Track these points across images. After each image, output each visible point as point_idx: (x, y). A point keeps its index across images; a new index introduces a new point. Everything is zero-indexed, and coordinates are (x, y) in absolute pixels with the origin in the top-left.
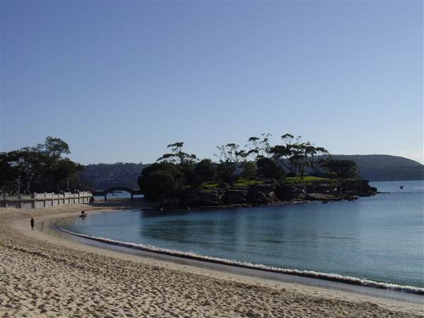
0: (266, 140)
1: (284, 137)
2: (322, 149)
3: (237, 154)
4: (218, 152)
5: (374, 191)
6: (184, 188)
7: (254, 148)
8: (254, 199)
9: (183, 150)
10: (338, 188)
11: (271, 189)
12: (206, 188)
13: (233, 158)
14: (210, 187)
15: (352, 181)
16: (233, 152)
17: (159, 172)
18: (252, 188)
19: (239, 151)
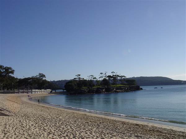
0: (105, 74)
1: (112, 72)
2: (124, 76)
3: (93, 78)
4: (87, 78)
5: (142, 89)
6: (76, 88)
7: (102, 76)
8: (98, 92)
9: (80, 77)
10: (128, 88)
11: (103, 89)
12: (83, 88)
13: (92, 79)
14: (85, 88)
15: (133, 86)
16: (92, 78)
17: (70, 84)
18: (98, 88)
19: (94, 77)
